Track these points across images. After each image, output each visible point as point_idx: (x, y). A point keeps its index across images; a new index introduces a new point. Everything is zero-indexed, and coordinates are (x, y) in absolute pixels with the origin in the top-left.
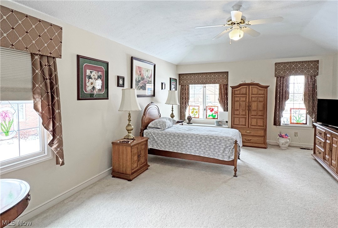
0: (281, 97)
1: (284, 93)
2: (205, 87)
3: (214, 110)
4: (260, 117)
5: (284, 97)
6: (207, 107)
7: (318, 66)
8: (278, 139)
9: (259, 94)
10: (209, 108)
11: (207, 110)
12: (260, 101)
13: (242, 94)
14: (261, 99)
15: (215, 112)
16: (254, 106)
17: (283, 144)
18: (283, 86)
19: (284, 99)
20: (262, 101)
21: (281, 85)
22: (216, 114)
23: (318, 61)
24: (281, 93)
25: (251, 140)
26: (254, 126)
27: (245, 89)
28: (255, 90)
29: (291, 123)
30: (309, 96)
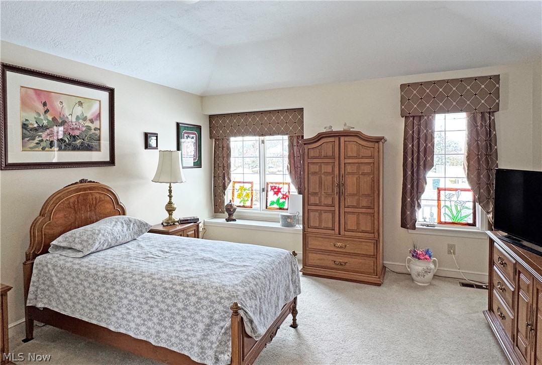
0: (415, 162)
1: (422, 154)
2: (263, 142)
3: (282, 190)
4: (364, 210)
5: (422, 163)
6: (267, 184)
7: (498, 89)
8: (409, 261)
9: (363, 157)
10: (271, 187)
11: (267, 191)
12: (364, 174)
13: (326, 157)
14: (367, 169)
15: (283, 195)
16: (351, 183)
17: (419, 275)
18: (419, 139)
19: (422, 168)
20: (368, 174)
21: (415, 136)
22: (285, 199)
23: (497, 78)
24: (414, 153)
25: (345, 263)
26: (352, 231)
27: (330, 145)
28: (352, 147)
29: (440, 223)
30: (479, 160)
